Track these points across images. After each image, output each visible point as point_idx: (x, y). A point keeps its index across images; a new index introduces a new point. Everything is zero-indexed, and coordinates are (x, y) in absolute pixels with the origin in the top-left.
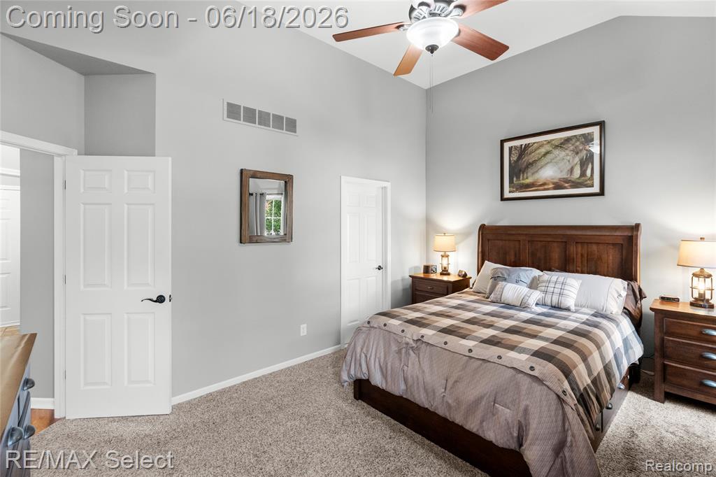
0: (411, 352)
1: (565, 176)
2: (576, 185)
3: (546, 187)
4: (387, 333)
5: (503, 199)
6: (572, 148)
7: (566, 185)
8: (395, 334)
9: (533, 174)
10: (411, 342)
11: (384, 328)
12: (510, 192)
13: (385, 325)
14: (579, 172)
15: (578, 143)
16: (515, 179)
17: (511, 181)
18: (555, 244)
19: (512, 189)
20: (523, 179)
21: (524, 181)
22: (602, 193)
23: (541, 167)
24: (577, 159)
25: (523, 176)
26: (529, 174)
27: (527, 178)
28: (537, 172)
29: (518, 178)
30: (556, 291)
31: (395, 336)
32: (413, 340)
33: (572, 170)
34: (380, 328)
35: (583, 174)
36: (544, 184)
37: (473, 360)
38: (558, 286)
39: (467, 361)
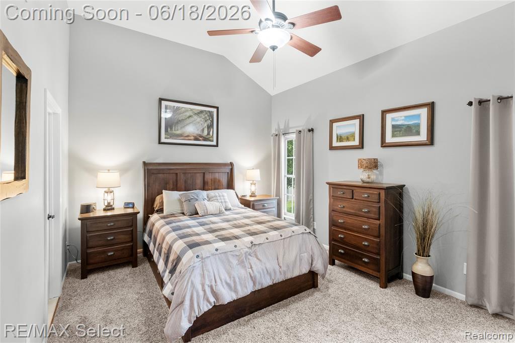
0: (249, 257)
1: (200, 133)
2: (205, 139)
3: (190, 138)
4: (222, 255)
5: (160, 143)
6: (203, 117)
7: (200, 138)
8: (231, 251)
9: (181, 128)
10: (247, 250)
11: (217, 252)
12: (165, 138)
13: (217, 250)
14: (207, 132)
15: (206, 115)
16: (169, 129)
17: (166, 131)
18: (198, 175)
19: (167, 136)
20: (175, 130)
21: (175, 132)
22: (217, 146)
23: (187, 125)
24: (206, 125)
25: (175, 128)
26: (179, 128)
27: (177, 130)
28: (184, 127)
29: (171, 129)
30: (223, 200)
31: (232, 253)
32: (248, 248)
33: (203, 130)
34: (213, 255)
35: (208, 134)
36: (188, 136)
37: (285, 240)
38: (222, 198)
39: (284, 242)
